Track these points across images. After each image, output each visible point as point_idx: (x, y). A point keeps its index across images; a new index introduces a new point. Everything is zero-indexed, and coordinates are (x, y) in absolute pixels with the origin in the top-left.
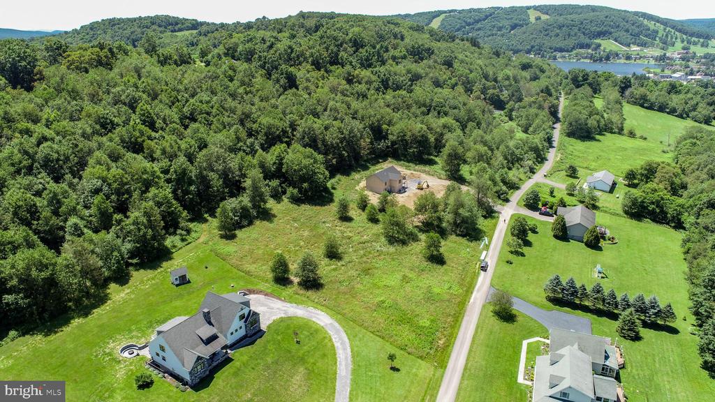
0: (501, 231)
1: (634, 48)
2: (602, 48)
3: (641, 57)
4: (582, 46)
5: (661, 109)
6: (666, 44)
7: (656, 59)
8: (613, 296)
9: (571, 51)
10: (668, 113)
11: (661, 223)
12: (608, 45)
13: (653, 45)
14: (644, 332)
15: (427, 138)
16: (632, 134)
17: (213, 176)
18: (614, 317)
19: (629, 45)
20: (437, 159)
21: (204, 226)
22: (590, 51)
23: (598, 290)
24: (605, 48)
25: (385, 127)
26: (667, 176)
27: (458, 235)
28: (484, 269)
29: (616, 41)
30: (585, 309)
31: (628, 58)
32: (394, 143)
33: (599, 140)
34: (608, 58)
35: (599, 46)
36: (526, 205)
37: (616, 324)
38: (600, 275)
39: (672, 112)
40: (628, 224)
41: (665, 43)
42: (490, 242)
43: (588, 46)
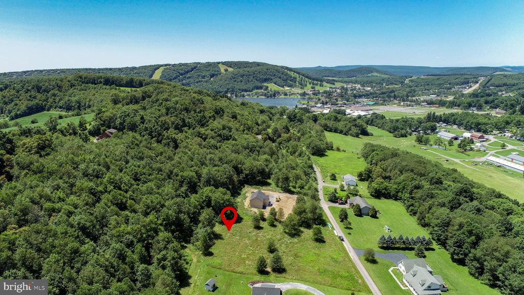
0: (331, 217)
1: (287, 88)
2: (269, 89)
3: (292, 94)
4: (258, 88)
5: (336, 131)
6: (303, 86)
7: (301, 95)
8: (407, 239)
9: (252, 91)
10: (339, 133)
11: (389, 199)
12: (272, 87)
13: (296, 86)
14: (426, 253)
15: (264, 169)
16: (338, 149)
17: (182, 216)
18: (412, 249)
19: (283, 87)
20: (269, 181)
21: (187, 250)
22: (263, 91)
23: (401, 238)
24: (271, 89)
25: (239, 166)
26: (379, 173)
27: (317, 225)
28: (342, 240)
29: (276, 84)
30: (398, 249)
31: (286, 95)
32: (247, 175)
33: (327, 156)
34: (274, 95)
35: (267, 87)
36: (329, 200)
37: (413, 252)
38: (389, 231)
39: (341, 132)
40: (376, 202)
41: (301, 85)
42: (331, 225)
43: (261, 88)
